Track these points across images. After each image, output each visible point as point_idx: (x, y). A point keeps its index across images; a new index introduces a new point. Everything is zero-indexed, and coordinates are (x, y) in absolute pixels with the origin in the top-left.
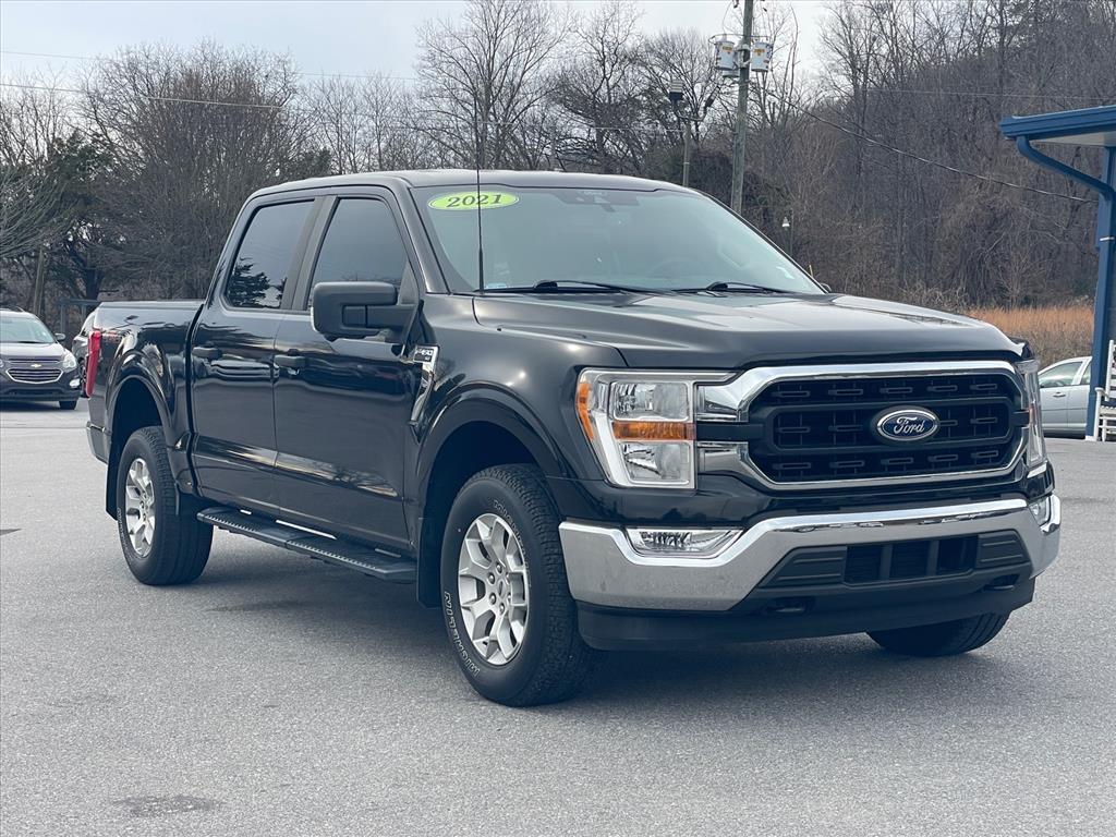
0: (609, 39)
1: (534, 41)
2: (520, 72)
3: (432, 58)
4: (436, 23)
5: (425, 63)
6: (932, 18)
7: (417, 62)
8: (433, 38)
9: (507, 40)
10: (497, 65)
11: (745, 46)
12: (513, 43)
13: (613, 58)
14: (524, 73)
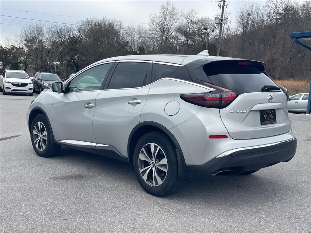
0: (190, 18)
1: (174, 19)
2: (171, 25)
5: (150, 23)
8: (152, 18)
10: (166, 24)
11: (222, 18)
12: (169, 19)
13: (191, 22)
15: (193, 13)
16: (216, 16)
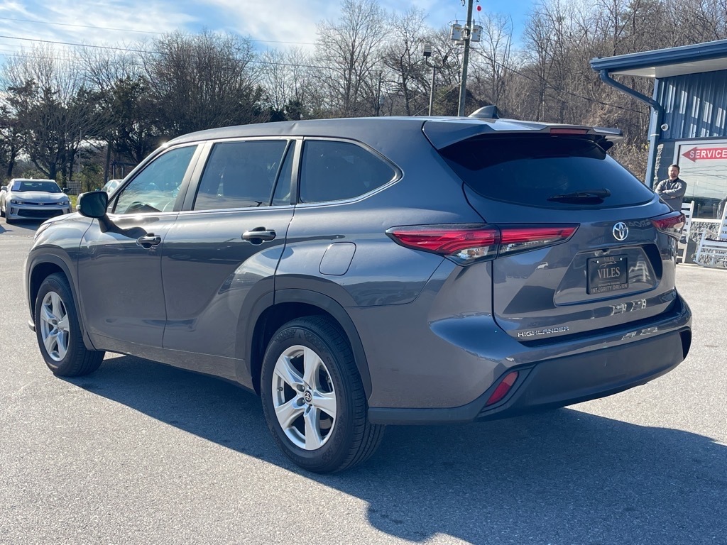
0: (410, 29)
1: (375, 31)
2: (368, 48)
3: (324, 40)
4: (326, 22)
5: (320, 43)
6: (581, 22)
7: (317, 42)
8: (324, 30)
9: (362, 32)
10: (357, 44)
12: (365, 32)
13: (412, 39)
14: (370, 48)
15: (417, 17)
16: (455, 23)
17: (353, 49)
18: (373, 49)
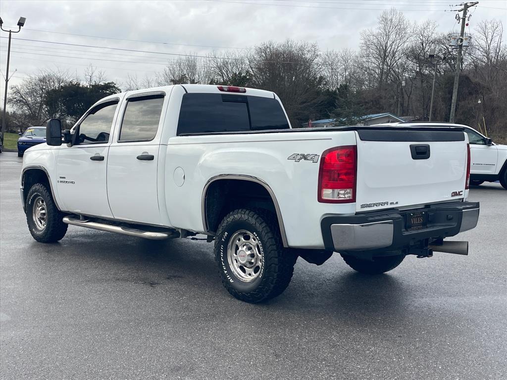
0: (425, 35)
2: (396, 47)
3: (366, 43)
4: (367, 31)
7: (360, 45)
8: (366, 36)
9: (392, 37)
10: (388, 45)
11: (461, 37)
12: (394, 37)
13: (427, 42)
14: (398, 47)
15: (431, 27)
17: (386, 47)
18: (399, 48)
